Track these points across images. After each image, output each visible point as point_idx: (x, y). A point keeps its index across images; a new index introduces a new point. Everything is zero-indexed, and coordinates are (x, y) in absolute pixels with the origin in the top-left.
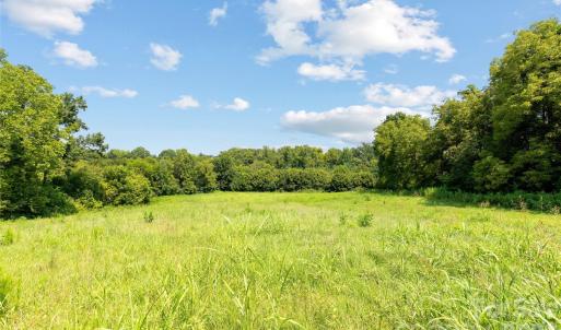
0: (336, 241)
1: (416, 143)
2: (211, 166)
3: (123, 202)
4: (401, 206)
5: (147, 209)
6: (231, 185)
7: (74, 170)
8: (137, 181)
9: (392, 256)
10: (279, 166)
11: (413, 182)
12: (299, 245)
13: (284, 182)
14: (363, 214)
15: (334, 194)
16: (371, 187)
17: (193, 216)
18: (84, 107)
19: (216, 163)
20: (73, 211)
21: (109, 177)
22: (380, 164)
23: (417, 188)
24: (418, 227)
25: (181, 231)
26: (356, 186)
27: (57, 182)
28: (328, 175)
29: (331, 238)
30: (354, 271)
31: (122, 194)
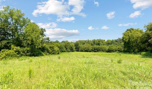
0: (110, 67)
1: (138, 38)
2: (74, 45)
3: (53, 54)
4: (132, 58)
5: (59, 55)
6: (79, 50)
7: (43, 46)
8: (56, 49)
9: (129, 73)
10: (92, 45)
11: (136, 50)
12: (99, 67)
13: (93, 49)
14: (119, 59)
15: (109, 53)
16: (121, 51)
17: (69, 57)
18: (45, 31)
19: (75, 44)
20: (43, 55)
21: (50, 48)
22: (124, 44)
23: (138, 52)
24: (139, 64)
25: (67, 61)
26: (116, 51)
27: (40, 48)
28: (107, 48)
29: (108, 66)
30: (116, 76)
31: (53, 52)
